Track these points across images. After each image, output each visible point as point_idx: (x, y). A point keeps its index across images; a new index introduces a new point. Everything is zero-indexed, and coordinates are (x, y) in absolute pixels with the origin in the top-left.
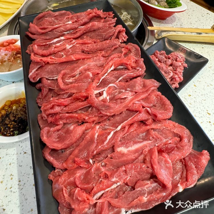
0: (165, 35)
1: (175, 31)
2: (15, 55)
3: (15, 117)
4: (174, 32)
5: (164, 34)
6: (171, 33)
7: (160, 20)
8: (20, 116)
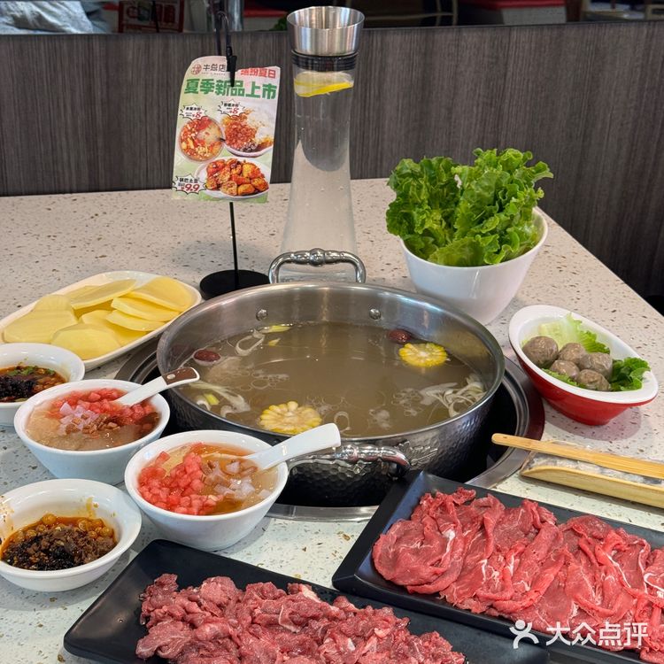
0: (541, 465)
1: (575, 461)
2: (105, 422)
3: (52, 543)
4: (571, 462)
5: (539, 463)
6: (561, 465)
7: (579, 425)
8: (62, 544)
